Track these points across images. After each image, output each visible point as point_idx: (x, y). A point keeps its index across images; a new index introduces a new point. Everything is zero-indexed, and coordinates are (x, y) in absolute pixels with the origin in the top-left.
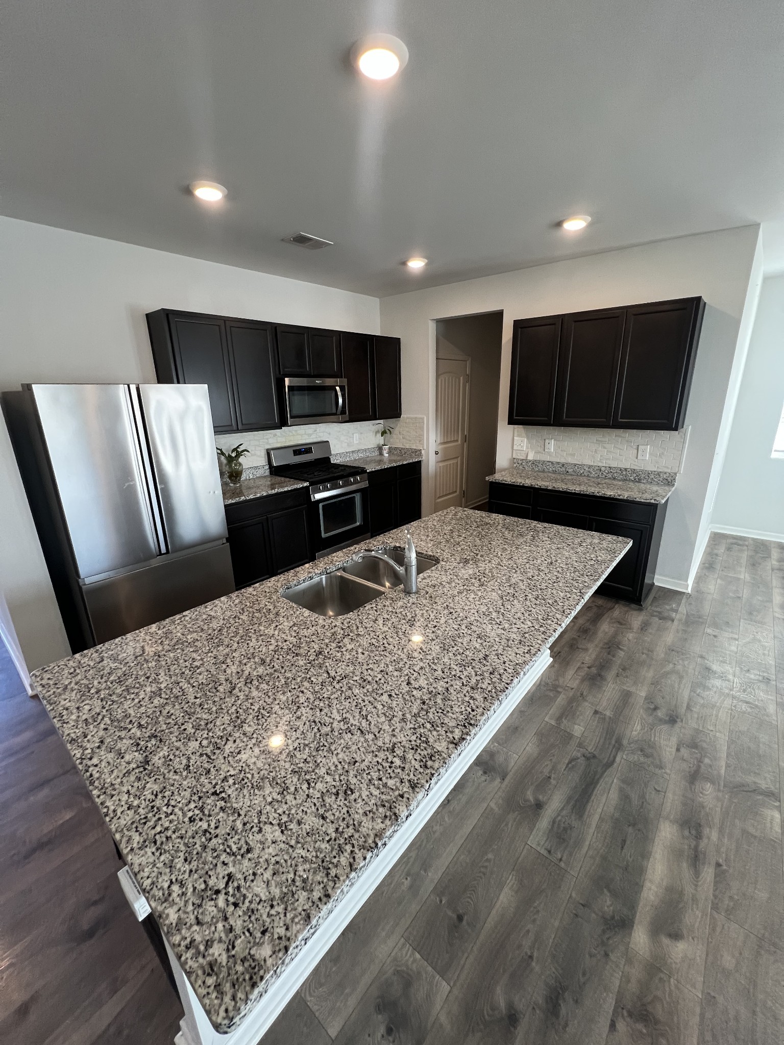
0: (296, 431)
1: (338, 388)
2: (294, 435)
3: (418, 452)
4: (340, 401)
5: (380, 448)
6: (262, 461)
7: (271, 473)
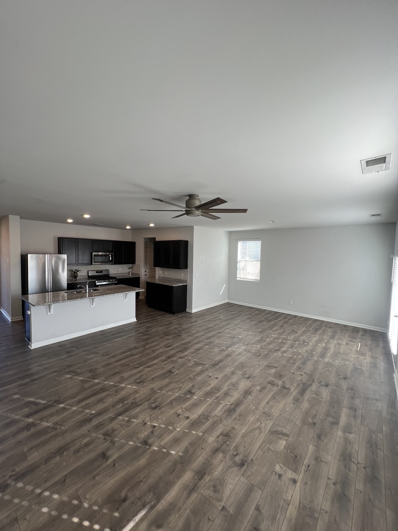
0: (98, 266)
1: (110, 255)
2: (97, 268)
3: (139, 274)
4: (111, 259)
5: (129, 273)
6: (85, 274)
7: (88, 278)
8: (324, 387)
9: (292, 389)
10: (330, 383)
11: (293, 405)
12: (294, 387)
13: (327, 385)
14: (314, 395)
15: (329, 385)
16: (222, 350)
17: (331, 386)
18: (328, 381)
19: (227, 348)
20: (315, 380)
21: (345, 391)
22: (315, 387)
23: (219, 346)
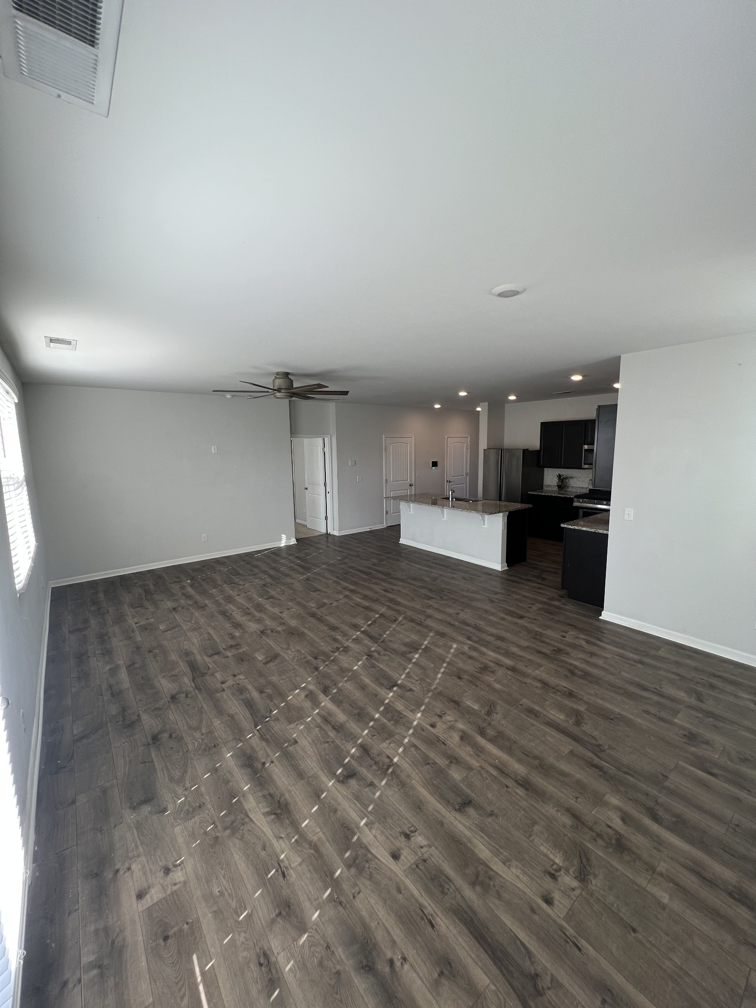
8: (174, 692)
9: (207, 659)
10: (172, 706)
11: (185, 648)
12: (209, 662)
13: (173, 698)
14: (176, 671)
15: (170, 701)
17: (167, 702)
18: (178, 707)
20: (196, 691)
21: (140, 712)
22: (186, 682)
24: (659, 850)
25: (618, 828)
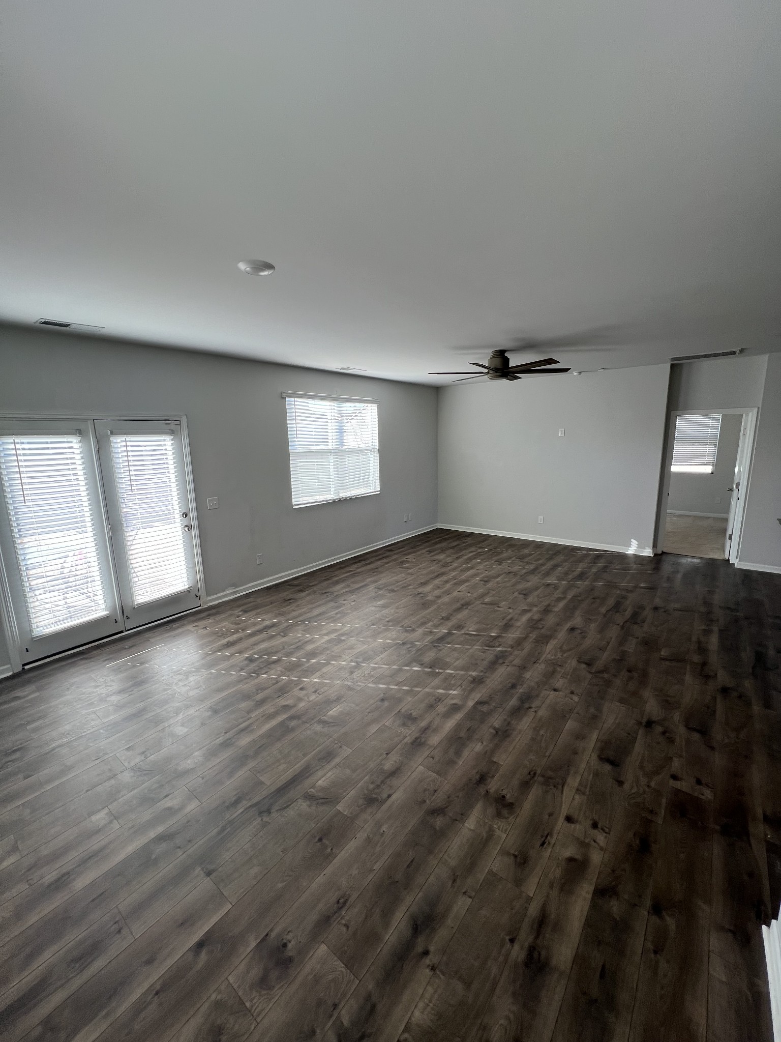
16: (459, 627)
19: (449, 634)
23: (467, 636)
24: (130, 829)
25: (162, 802)
